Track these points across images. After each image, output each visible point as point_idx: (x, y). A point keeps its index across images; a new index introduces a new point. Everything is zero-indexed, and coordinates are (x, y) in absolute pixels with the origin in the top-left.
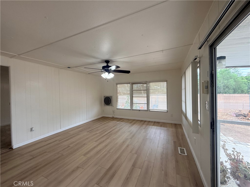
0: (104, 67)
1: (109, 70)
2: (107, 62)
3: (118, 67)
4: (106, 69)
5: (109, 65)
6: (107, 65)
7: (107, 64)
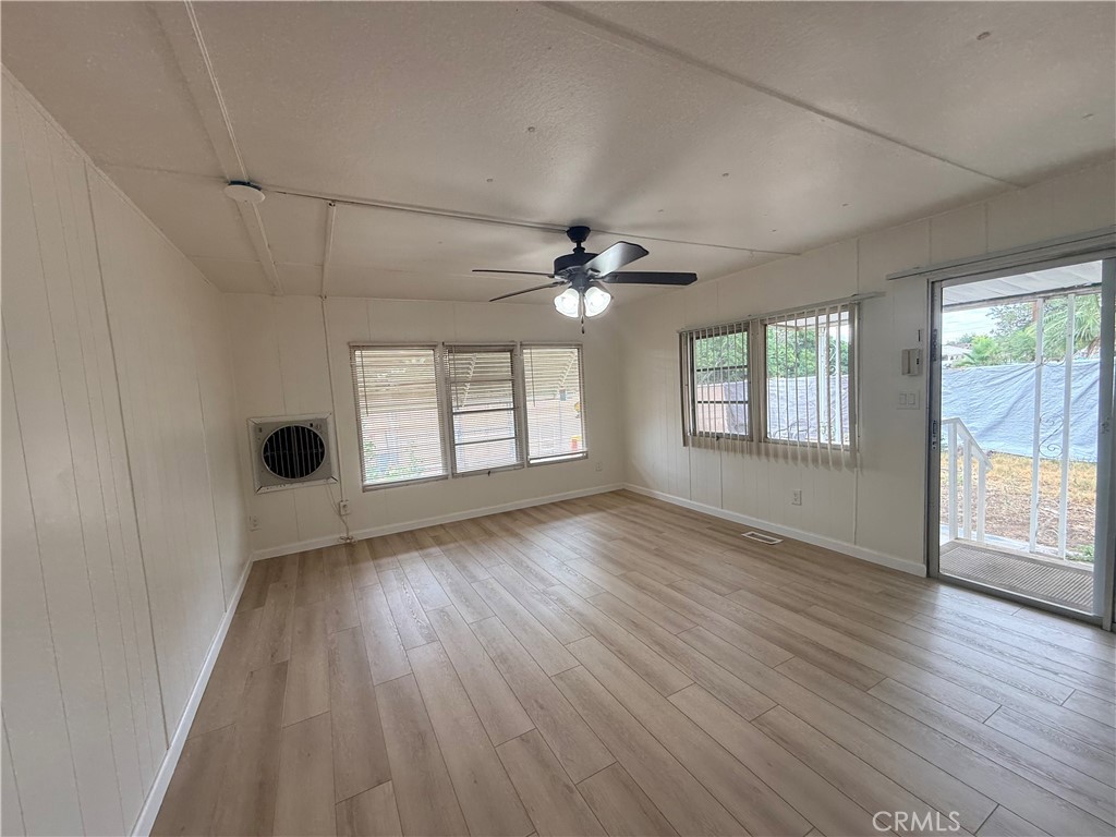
0: (561, 264)
1: (590, 272)
2: (578, 232)
3: (637, 252)
4: (575, 269)
5: (588, 247)
6: (579, 250)
7: (575, 246)
